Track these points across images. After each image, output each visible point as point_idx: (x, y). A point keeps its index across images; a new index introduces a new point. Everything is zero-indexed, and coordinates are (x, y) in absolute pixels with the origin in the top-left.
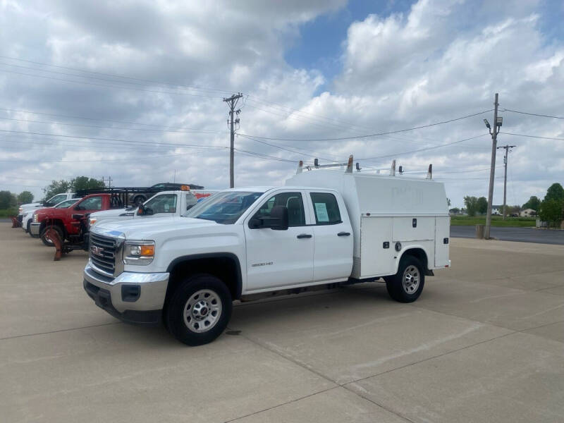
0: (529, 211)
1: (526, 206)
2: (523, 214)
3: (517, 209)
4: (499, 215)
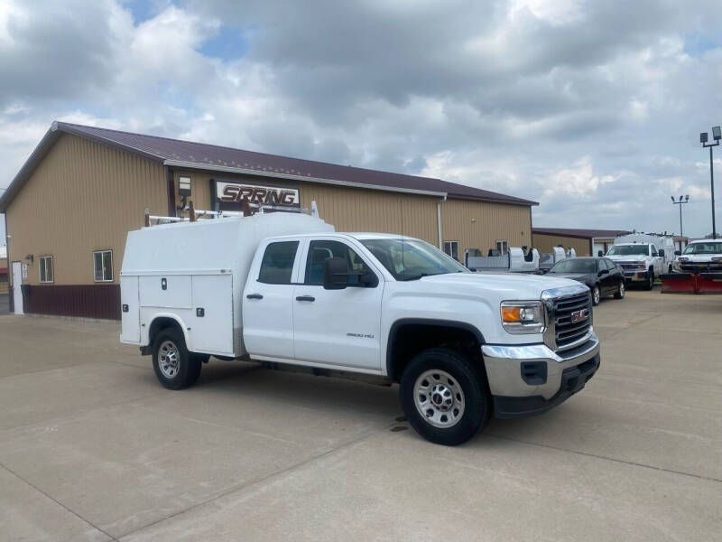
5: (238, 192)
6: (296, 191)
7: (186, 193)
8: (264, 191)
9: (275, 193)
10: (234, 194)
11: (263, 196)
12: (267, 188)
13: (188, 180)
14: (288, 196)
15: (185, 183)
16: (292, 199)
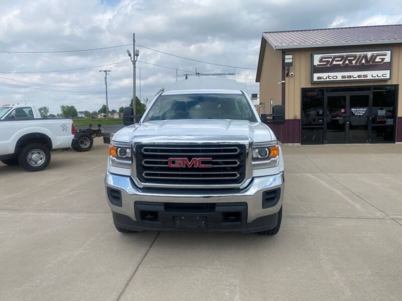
0: (103, 114)
1: (101, 111)
2: (99, 117)
3: (95, 114)
4: (84, 118)
5: (330, 60)
6: (389, 53)
7: (290, 64)
8: (355, 57)
9: (365, 57)
10: (328, 62)
11: (354, 60)
12: (358, 53)
13: (291, 56)
14: (378, 57)
15: (289, 59)
16: (383, 59)
